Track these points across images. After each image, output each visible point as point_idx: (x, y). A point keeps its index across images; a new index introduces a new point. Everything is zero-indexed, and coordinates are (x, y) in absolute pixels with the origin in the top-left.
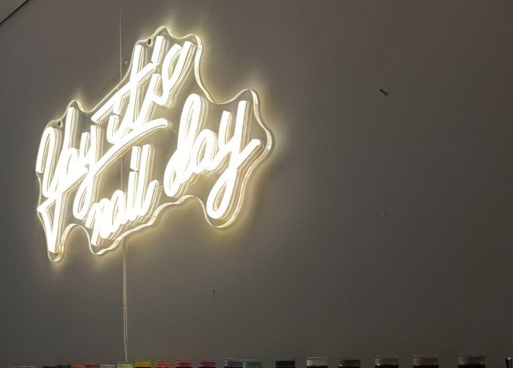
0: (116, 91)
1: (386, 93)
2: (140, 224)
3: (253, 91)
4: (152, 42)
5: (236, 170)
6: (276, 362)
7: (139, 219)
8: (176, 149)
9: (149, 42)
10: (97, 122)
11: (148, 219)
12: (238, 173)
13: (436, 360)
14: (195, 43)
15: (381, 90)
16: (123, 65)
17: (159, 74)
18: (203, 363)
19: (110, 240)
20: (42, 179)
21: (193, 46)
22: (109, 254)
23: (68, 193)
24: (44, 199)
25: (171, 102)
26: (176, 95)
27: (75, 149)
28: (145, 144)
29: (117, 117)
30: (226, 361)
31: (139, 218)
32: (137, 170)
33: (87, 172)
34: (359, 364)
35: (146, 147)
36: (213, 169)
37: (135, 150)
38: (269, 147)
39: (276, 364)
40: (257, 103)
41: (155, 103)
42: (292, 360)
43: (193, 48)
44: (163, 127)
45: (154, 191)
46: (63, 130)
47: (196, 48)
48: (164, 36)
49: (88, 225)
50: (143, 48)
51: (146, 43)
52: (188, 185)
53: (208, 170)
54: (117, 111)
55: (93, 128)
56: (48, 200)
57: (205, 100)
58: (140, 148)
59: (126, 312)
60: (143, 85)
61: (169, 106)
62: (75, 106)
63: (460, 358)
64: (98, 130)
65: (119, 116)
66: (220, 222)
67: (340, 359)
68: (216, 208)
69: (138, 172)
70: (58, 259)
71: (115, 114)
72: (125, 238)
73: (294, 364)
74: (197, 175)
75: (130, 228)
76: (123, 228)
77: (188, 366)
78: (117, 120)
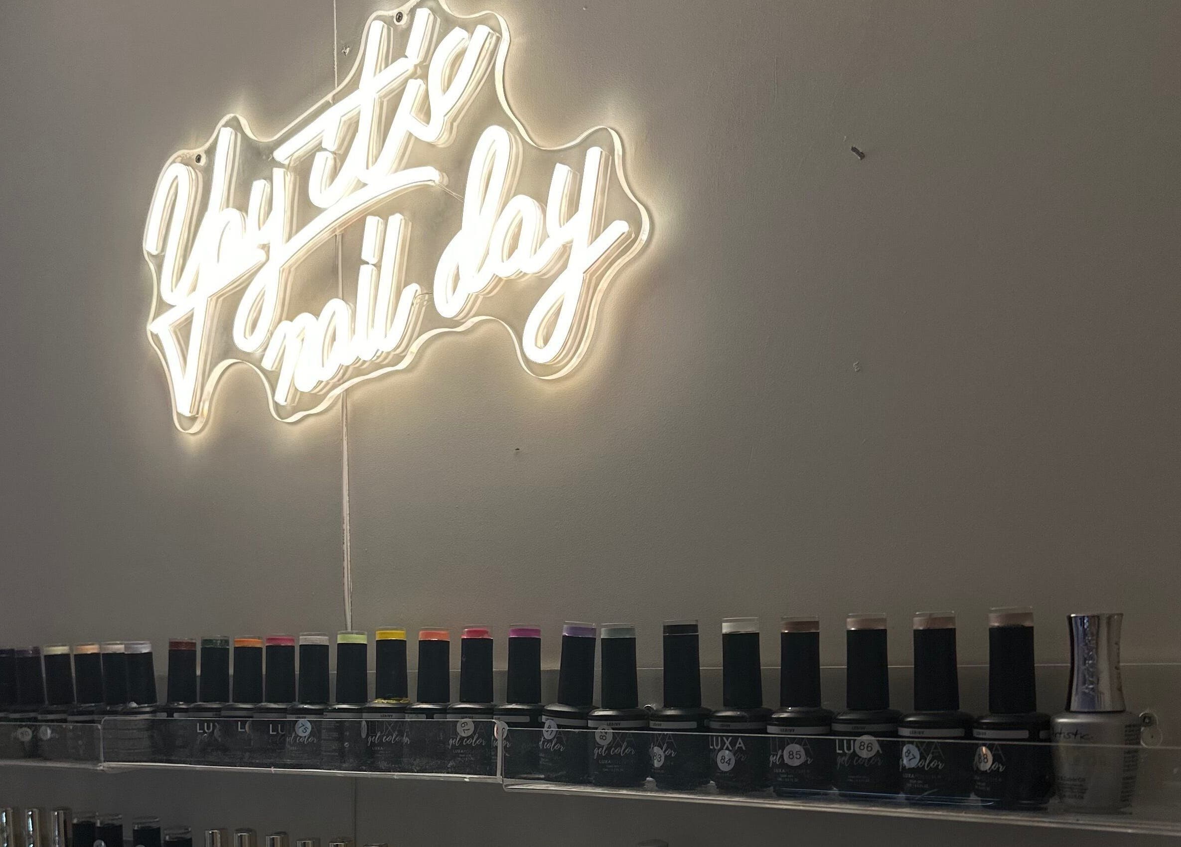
0: (327, 106)
1: (862, 155)
2: (380, 366)
3: (612, 129)
4: (405, 18)
5: (582, 275)
6: (665, 627)
7: (378, 357)
8: (460, 227)
9: (400, 17)
10: (286, 162)
11: (400, 358)
12: (584, 280)
13: (951, 619)
14: (497, 30)
15: (854, 149)
16: (341, 54)
17: (419, 81)
18: (515, 631)
19: (315, 394)
20: (159, 267)
21: (493, 35)
22: (311, 421)
23: (218, 298)
24: (163, 307)
25: (446, 136)
26: (455, 124)
27: (236, 213)
28: (393, 214)
29: (331, 156)
30: (565, 626)
31: (378, 354)
32: (375, 261)
33: (264, 258)
34: (818, 629)
35: (396, 221)
36: (536, 271)
37: (372, 222)
38: (644, 236)
39: (664, 629)
40: (621, 153)
41: (411, 134)
42: (694, 623)
43: (491, 37)
44: (429, 183)
45: (413, 304)
46: (208, 172)
47: (498, 39)
48: (431, 9)
49: (267, 364)
50: (386, 26)
51: (392, 17)
52: (481, 297)
53: (524, 271)
54: (331, 143)
55: (278, 173)
56: (173, 310)
57: (515, 138)
58: (381, 220)
59: (349, 534)
60: (385, 96)
61: (442, 143)
62: (235, 125)
63: (992, 616)
64: (288, 179)
65: (334, 153)
66: (547, 368)
67: (783, 619)
68: (540, 342)
69: (378, 266)
70: (196, 428)
71: (325, 150)
72: (347, 391)
73: (697, 631)
74: (500, 279)
75: (359, 372)
76: (344, 374)
77: (486, 637)
78: (331, 162)
